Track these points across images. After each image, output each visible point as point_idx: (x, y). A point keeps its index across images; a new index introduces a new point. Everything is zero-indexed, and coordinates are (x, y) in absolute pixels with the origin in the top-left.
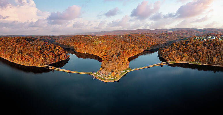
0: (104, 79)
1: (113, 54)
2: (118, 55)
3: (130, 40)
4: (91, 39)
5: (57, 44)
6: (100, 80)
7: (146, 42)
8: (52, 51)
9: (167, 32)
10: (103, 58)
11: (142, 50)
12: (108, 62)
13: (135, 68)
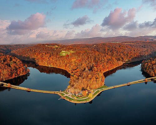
0: (73, 99)
1: (84, 68)
2: (91, 69)
3: (106, 50)
4: (57, 48)
5: (14, 56)
6: (68, 100)
7: (126, 52)
8: (7, 65)
9: (152, 40)
10: (72, 72)
11: (121, 63)
12: (78, 78)
13: (112, 86)
